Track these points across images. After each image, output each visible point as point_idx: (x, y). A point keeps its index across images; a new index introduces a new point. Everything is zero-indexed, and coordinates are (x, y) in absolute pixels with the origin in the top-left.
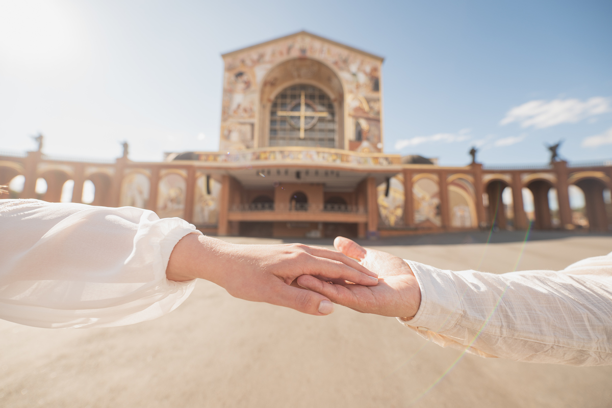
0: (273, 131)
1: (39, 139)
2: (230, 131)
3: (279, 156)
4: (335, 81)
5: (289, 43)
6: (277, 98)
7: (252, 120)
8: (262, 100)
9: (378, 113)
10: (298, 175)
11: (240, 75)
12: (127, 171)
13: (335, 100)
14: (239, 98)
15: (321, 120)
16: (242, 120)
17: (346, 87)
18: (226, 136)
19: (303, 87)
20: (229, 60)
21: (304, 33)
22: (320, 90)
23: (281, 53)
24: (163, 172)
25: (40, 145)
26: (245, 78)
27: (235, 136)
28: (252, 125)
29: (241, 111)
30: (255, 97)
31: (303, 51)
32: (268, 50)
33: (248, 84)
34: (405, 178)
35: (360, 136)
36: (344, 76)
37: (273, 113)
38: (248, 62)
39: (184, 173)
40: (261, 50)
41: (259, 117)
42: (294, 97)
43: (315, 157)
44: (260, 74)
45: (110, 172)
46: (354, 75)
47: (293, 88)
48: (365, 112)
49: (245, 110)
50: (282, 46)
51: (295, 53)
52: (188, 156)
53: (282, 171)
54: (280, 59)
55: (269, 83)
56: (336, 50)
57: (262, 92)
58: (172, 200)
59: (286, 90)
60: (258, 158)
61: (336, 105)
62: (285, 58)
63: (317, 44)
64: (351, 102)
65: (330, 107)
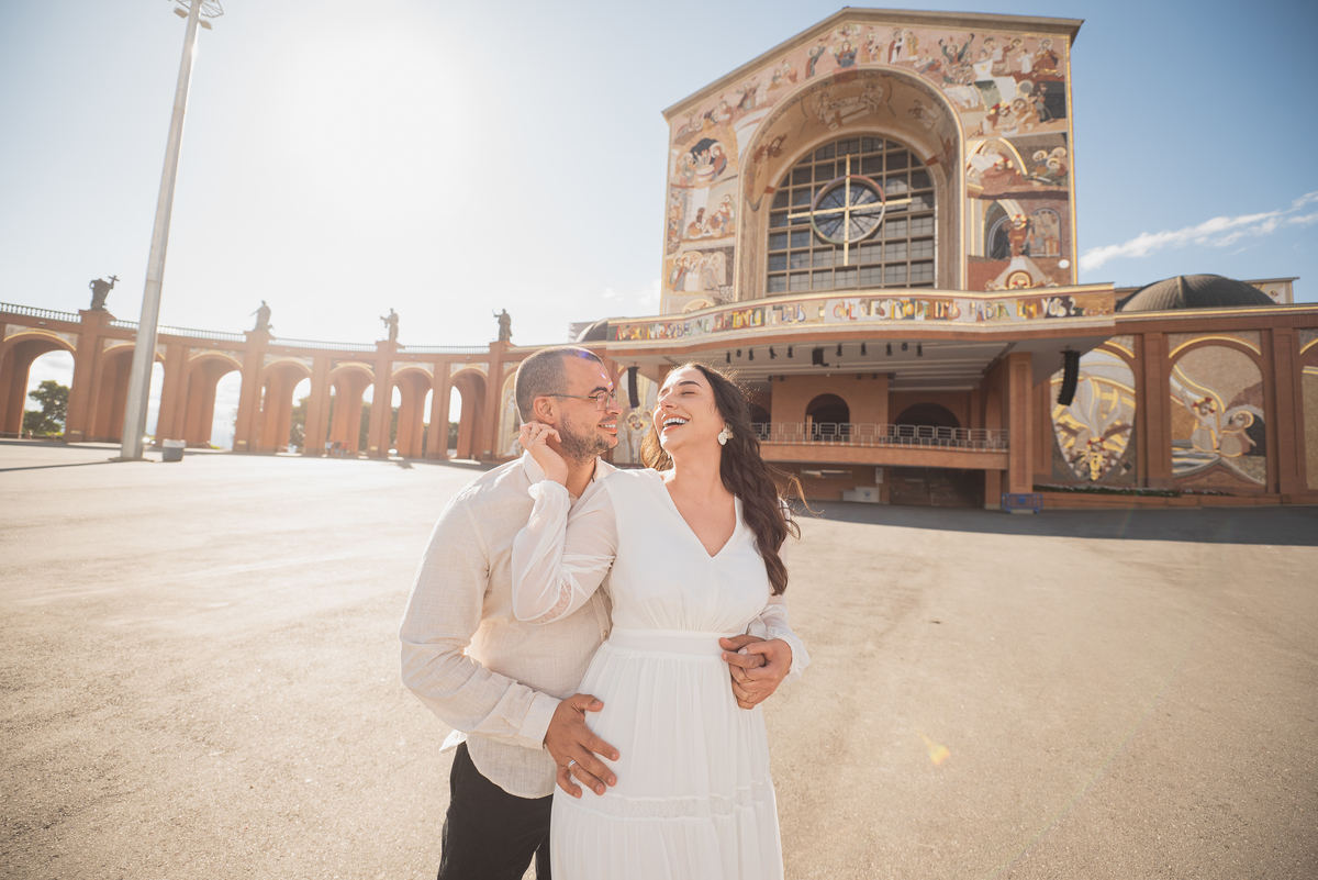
0: (776, 259)
1: (392, 321)
2: (683, 272)
3: (772, 317)
4: (933, 112)
5: (812, 47)
6: (785, 182)
7: (728, 241)
8: (749, 192)
9: (1062, 174)
10: (818, 355)
11: (704, 145)
13: (933, 161)
14: (700, 198)
15: (895, 217)
16: (706, 245)
17: (963, 122)
18: (675, 281)
19: (847, 143)
20: (681, 119)
21: (849, 15)
22: (892, 143)
23: (793, 78)
25: (394, 332)
26: (713, 151)
27: (693, 281)
28: (729, 251)
29: (704, 225)
30: (736, 188)
31: (847, 57)
32: (764, 77)
33: (719, 164)
34: (1140, 349)
35: (1001, 244)
36: (957, 95)
37: (776, 218)
38: (721, 117)
40: (746, 83)
41: (746, 232)
42: (825, 171)
43: (859, 311)
44: (745, 135)
45: (483, 368)
46: (984, 85)
47: (824, 150)
48: (1018, 179)
49: (714, 222)
50: (796, 61)
51: (827, 69)
52: (602, 332)
53: (781, 349)
54: (790, 91)
55: (767, 151)
56: (930, 35)
57: (751, 176)
59: (806, 159)
60: (728, 326)
61: (935, 172)
62: (803, 84)
63: (882, 34)
64: (976, 158)
65: (921, 181)
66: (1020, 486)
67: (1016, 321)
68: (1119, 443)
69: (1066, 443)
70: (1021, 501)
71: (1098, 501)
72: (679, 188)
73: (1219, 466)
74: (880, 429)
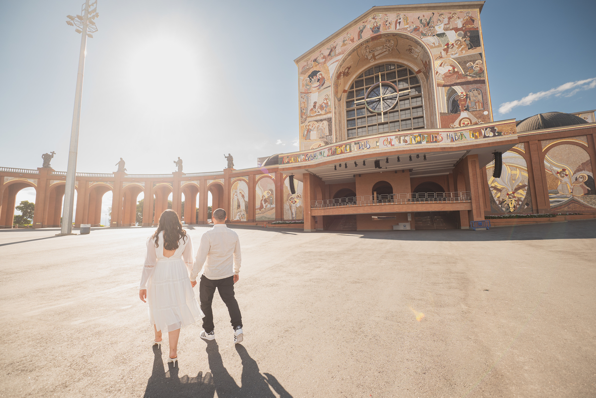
0: (350, 121)
1: (179, 163)
2: (309, 131)
3: (355, 148)
4: (418, 50)
5: (360, 25)
6: (352, 87)
7: (329, 116)
8: (336, 93)
9: (481, 72)
10: (377, 164)
11: (314, 73)
12: (233, 180)
13: (419, 72)
14: (315, 97)
15: (404, 98)
16: (319, 118)
17: (433, 53)
18: (306, 135)
19: (379, 67)
20: (303, 63)
21: (376, 10)
22: (400, 66)
23: (352, 40)
24: (258, 177)
25: (180, 168)
26: (319, 76)
27: (314, 135)
28: (329, 120)
30: (330, 92)
31: (376, 29)
32: (339, 41)
33: (322, 81)
34: (528, 149)
35: (455, 106)
36: (428, 41)
37: (349, 104)
38: (321, 60)
39: (273, 175)
40: (331, 44)
41: (336, 110)
42: (370, 81)
43: (395, 142)
44: (332, 68)
45: (222, 181)
46: (441, 35)
47: (369, 71)
48: (460, 76)
50: (353, 32)
51: (367, 35)
52: (275, 160)
53: (360, 162)
54: (351, 46)
55: (343, 74)
56: (413, 16)
57: (336, 85)
58: (266, 201)
59: (361, 76)
60: (334, 153)
61: (420, 76)
62: (357, 43)
63: (392, 17)
64: (440, 69)
65: (414, 82)
66: (478, 217)
67: (469, 140)
68: (522, 194)
69: (496, 196)
70: (480, 224)
71: (515, 222)
72: (305, 94)
73: (573, 201)
74: (409, 196)
